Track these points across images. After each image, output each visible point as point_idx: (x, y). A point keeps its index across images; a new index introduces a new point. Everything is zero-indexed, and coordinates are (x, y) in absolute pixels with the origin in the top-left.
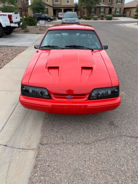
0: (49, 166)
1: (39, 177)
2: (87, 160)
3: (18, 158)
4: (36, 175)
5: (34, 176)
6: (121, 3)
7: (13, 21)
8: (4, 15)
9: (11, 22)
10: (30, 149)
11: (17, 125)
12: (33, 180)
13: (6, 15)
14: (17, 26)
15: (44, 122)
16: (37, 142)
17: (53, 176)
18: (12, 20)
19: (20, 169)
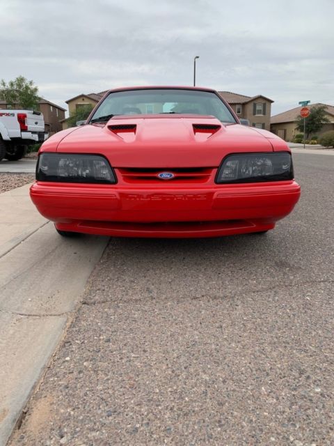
0: (108, 341)
1: (75, 363)
2: (224, 325)
3: (11, 332)
4: (68, 359)
5: (61, 361)
6: (264, 114)
7: (27, 127)
8: (8, 115)
9: (24, 129)
10: (51, 315)
11: (18, 272)
12: (58, 370)
13: (13, 115)
14: (37, 140)
15: (95, 268)
16: (74, 300)
17: (121, 359)
18: (26, 125)
19: (16, 353)
